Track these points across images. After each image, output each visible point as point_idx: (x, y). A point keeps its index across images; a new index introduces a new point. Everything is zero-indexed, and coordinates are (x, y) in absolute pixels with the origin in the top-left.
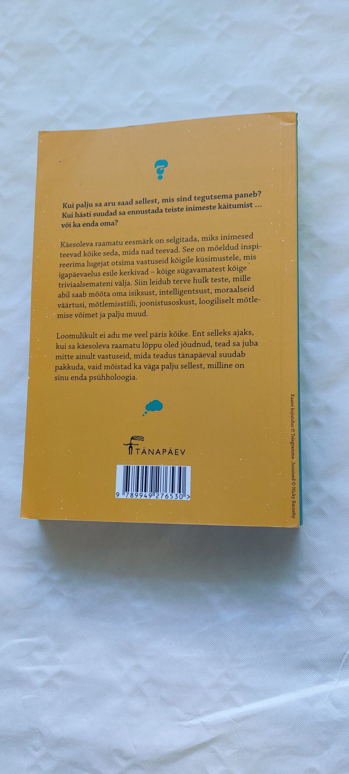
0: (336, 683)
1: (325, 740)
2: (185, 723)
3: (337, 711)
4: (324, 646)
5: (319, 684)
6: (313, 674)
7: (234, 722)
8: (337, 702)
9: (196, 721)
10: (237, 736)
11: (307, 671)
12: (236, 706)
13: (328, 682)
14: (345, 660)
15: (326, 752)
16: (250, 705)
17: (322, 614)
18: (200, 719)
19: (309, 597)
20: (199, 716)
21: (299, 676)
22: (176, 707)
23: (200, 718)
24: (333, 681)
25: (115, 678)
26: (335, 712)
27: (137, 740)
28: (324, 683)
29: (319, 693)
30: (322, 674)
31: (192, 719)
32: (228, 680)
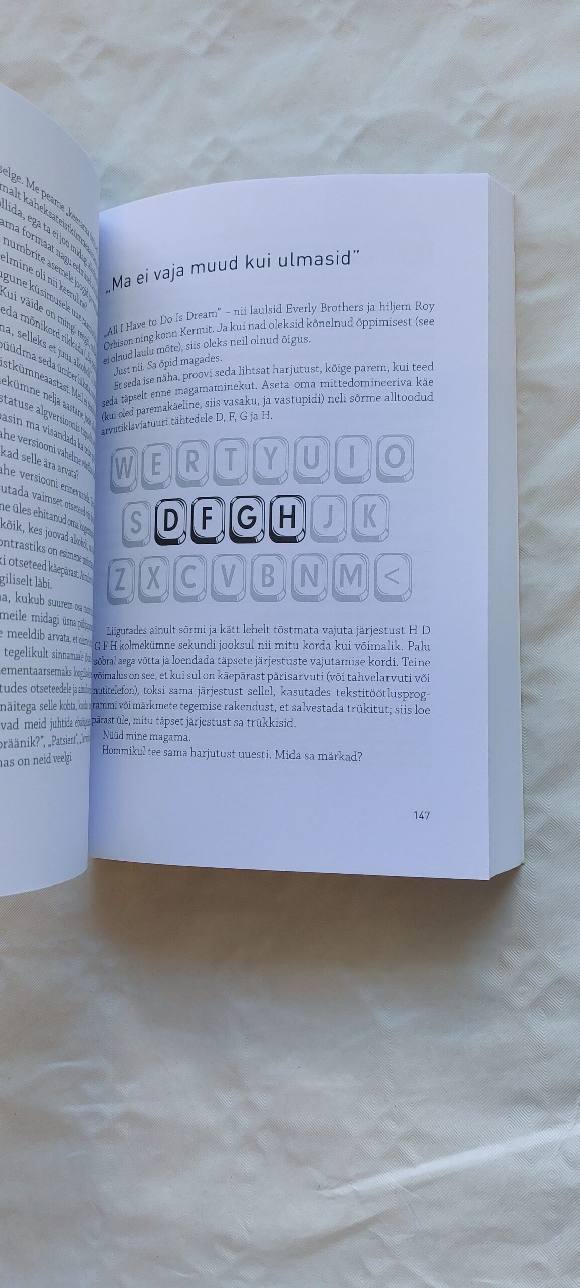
0: (571, 1127)
1: (555, 1219)
2: (325, 1193)
3: (574, 1173)
4: (549, 1068)
5: (544, 1128)
6: (532, 1112)
7: (407, 1191)
8: (574, 1157)
9: (344, 1190)
10: (412, 1213)
11: (522, 1108)
12: (408, 1165)
13: (558, 1126)
15: (558, 1237)
16: (432, 1162)
17: (545, 1014)
18: (351, 1186)
19: (521, 988)
20: (347, 1181)
21: (510, 1117)
22: (312, 1168)
23: (352, 1184)
24: (566, 1124)
25: (213, 1122)
26: (570, 1174)
27: (252, 1220)
28: (552, 1128)
29: (542, 1144)
30: (547, 1112)
31: (337, 1186)
32: (393, 1124)
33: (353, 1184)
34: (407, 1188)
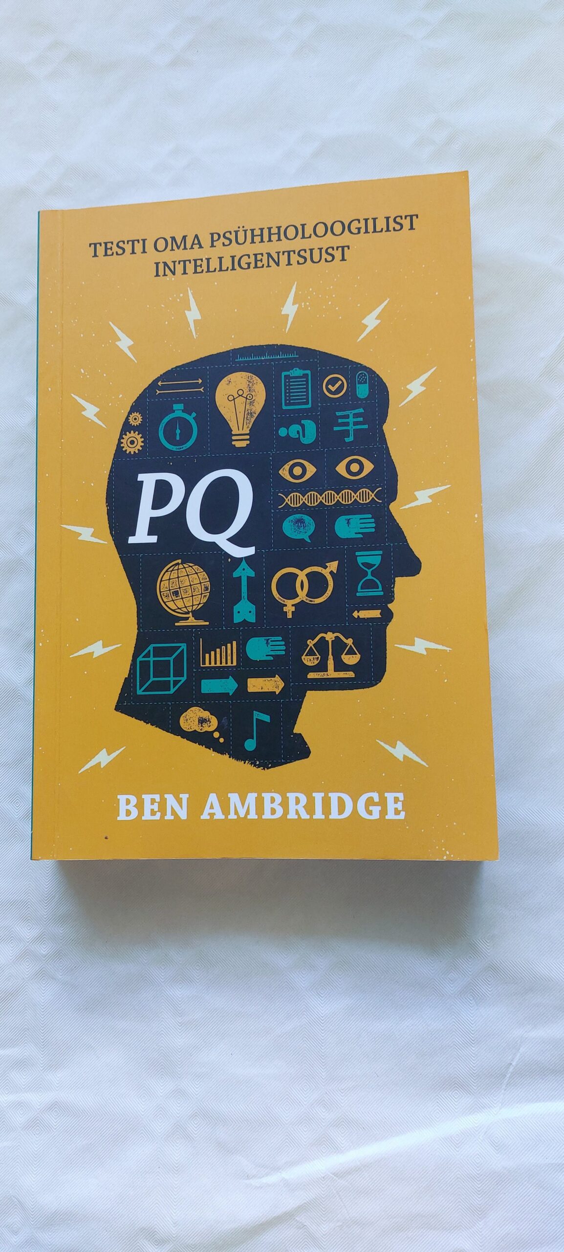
0: (497, 1111)
1: (480, 1203)
2: (254, 1182)
3: (499, 1157)
4: (476, 1053)
5: (470, 1113)
6: (460, 1097)
7: (335, 1178)
8: (499, 1141)
9: (273, 1178)
10: (340, 1201)
11: (450, 1094)
12: (337, 1152)
13: (484, 1111)
14: (511, 1074)
15: (482, 1221)
16: (360, 1149)
17: (473, 1001)
18: (279, 1174)
19: (452, 975)
20: (277, 1169)
21: (438, 1102)
22: (241, 1156)
23: (280, 1172)
24: (491, 1108)
25: (143, 1110)
26: (495, 1158)
27: (178, 1212)
28: (478, 1113)
29: (469, 1128)
30: (474, 1097)
31: (267, 1175)
32: (324, 1111)
33: (282, 1172)
34: (335, 1174)
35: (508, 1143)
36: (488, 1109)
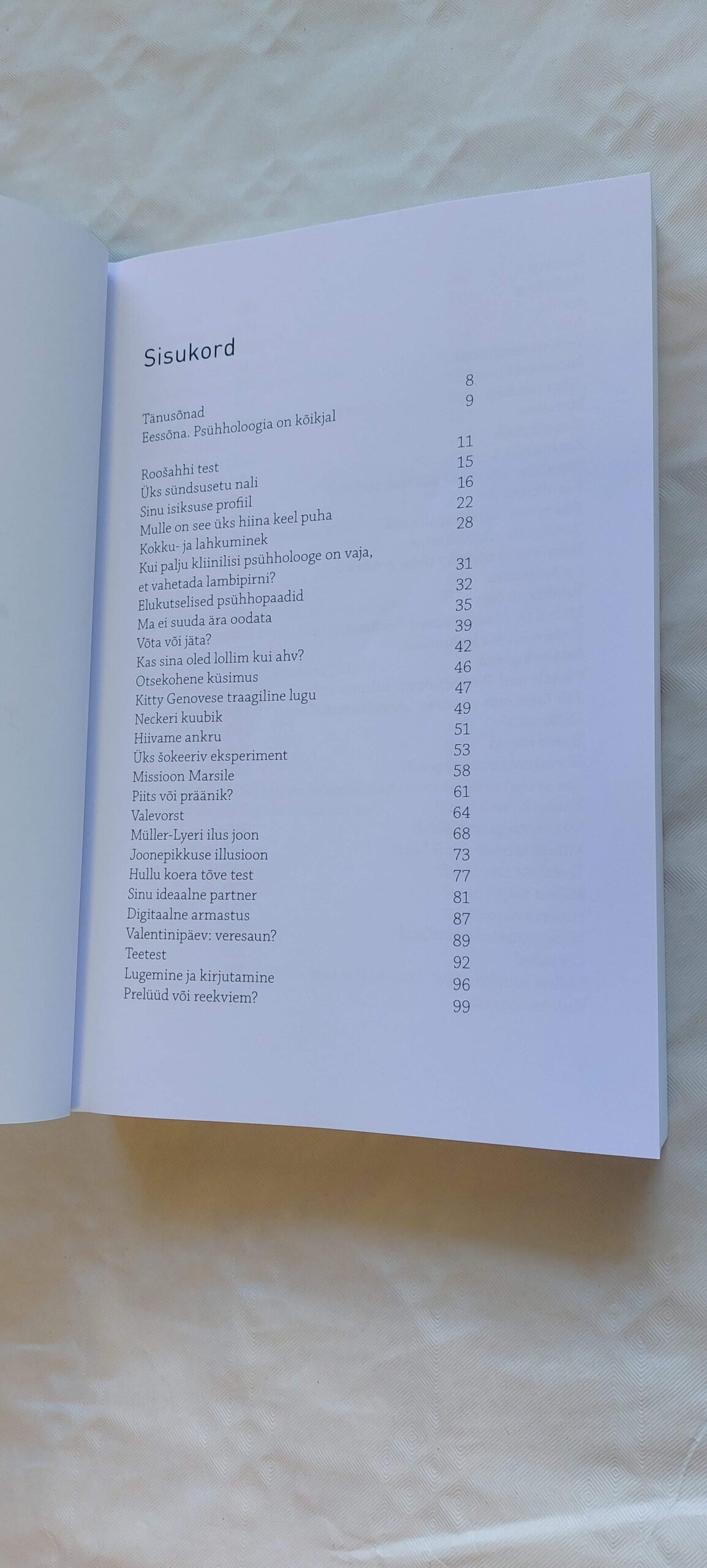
0: (672, 1504)
2: (341, 1555)
4: (645, 1419)
5: (634, 1501)
6: (621, 1477)
8: (671, 1547)
9: (366, 1554)
11: (607, 1470)
12: (450, 1530)
13: (654, 1501)
14: (694, 1454)
16: (481, 1531)
18: (374, 1549)
19: (615, 1306)
20: (371, 1542)
21: (589, 1480)
22: (326, 1518)
23: (375, 1547)
24: (664, 1499)
25: (205, 1443)
28: (644, 1501)
29: (630, 1522)
30: (640, 1479)
31: (356, 1548)
32: (435, 1472)
33: (378, 1547)
34: (446, 1561)
35: (684, 1552)
36: (660, 1499)
